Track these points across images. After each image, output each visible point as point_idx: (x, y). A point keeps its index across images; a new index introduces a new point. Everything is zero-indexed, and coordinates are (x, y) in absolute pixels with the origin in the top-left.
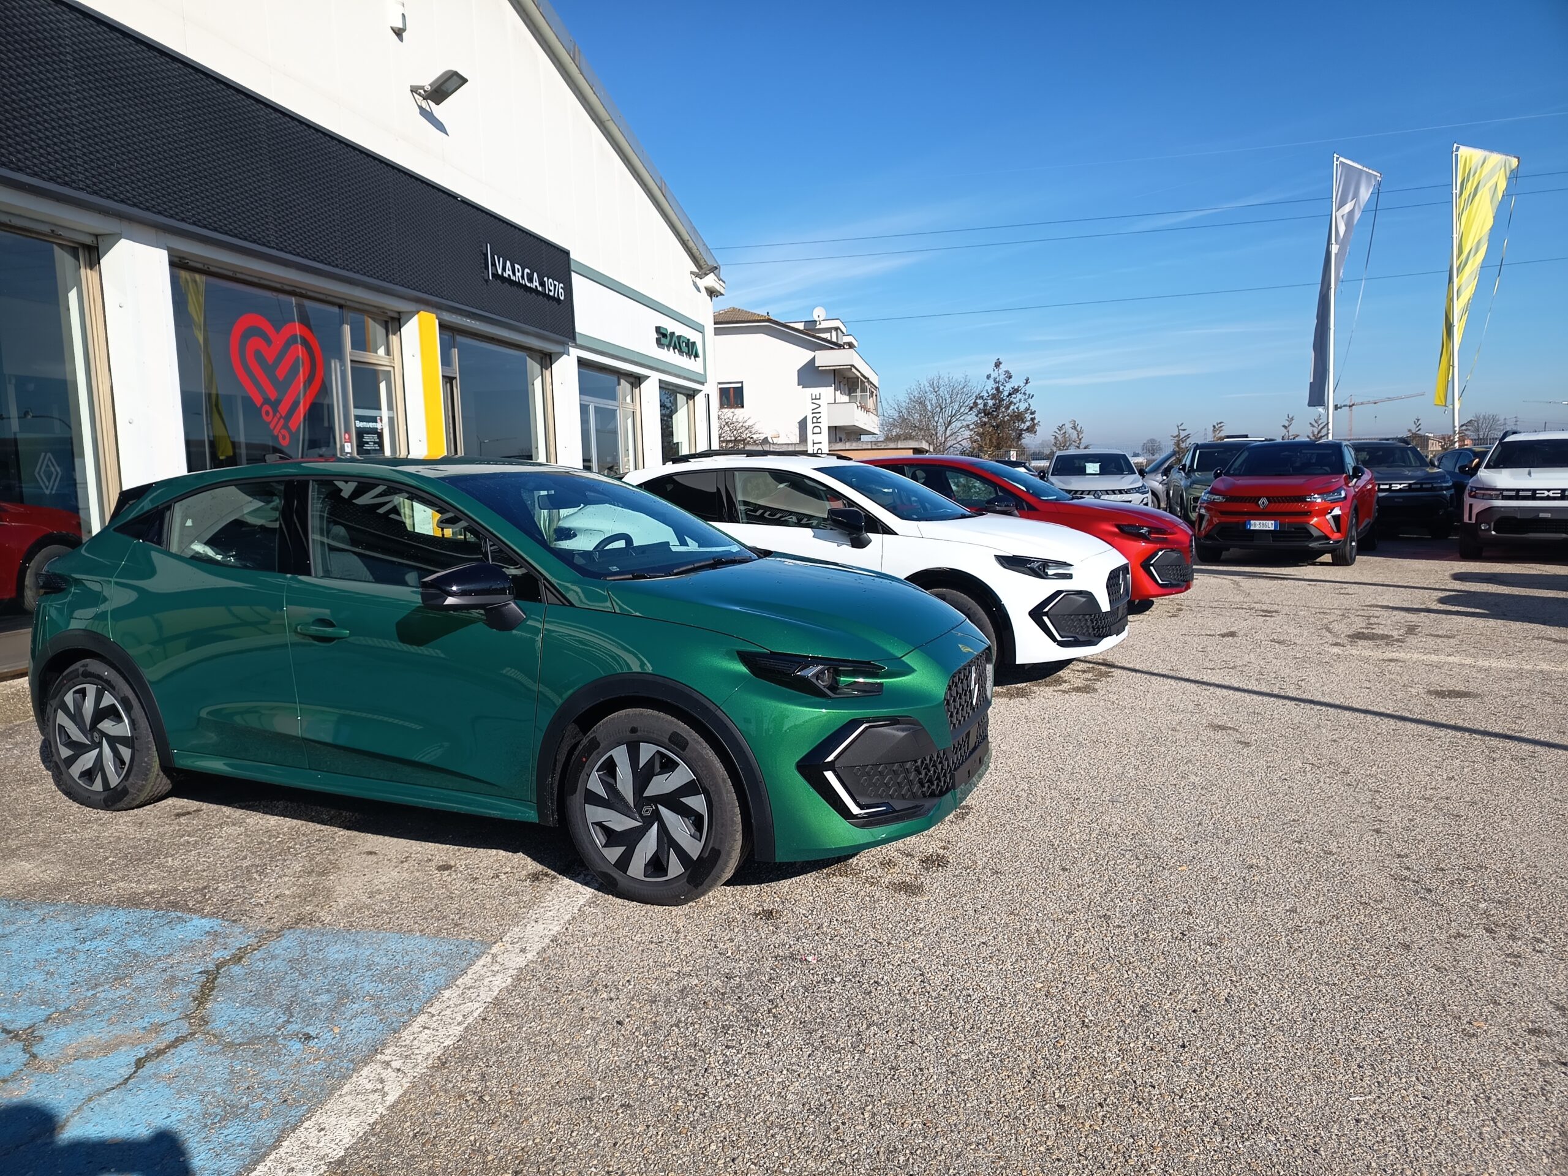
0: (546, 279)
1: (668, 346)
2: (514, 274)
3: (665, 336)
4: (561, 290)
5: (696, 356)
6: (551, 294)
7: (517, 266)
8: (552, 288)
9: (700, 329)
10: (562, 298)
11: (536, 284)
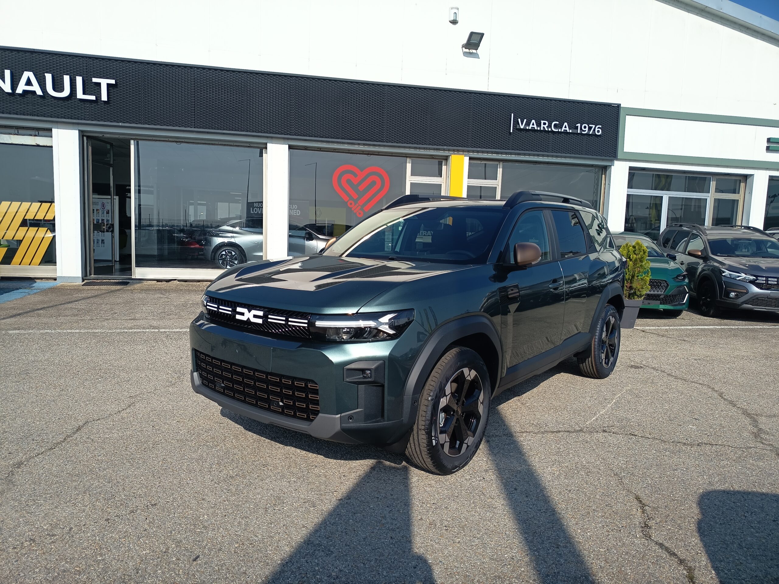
6: (585, 133)
10: (600, 134)
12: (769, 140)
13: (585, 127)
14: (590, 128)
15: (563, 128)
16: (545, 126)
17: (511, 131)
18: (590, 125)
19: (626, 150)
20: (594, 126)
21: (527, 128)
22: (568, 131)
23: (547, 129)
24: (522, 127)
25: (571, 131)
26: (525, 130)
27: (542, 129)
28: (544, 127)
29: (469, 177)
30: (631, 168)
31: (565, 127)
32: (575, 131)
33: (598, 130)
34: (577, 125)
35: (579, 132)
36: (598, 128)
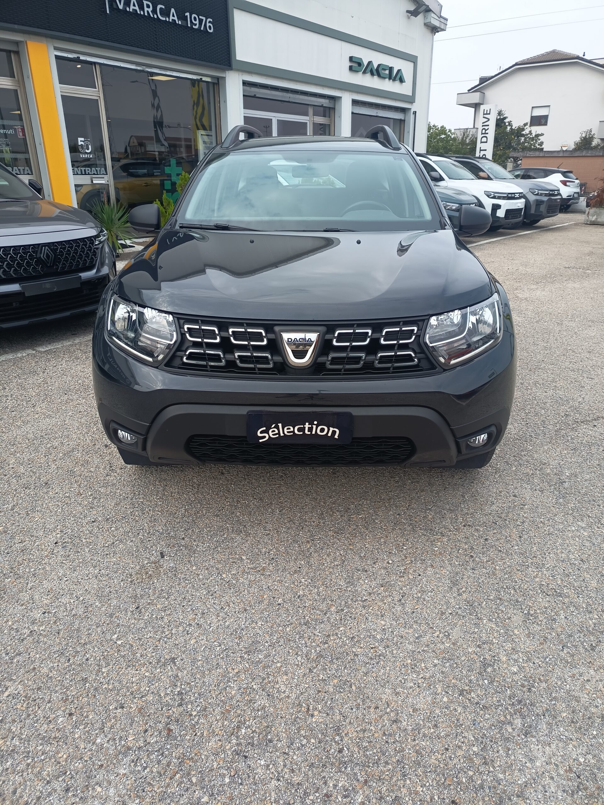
0: (187, 14)
1: (364, 72)
2: (141, 7)
3: (360, 64)
4: (208, 25)
5: (402, 80)
6: (194, 27)
7: (145, 3)
8: (197, 22)
9: (413, 59)
10: (211, 31)
11: (173, 17)
12: (351, 59)
13: (195, 20)
14: (201, 21)
15: (171, 18)
16: (150, 10)
17: (108, 12)
18: (201, 17)
19: (238, 58)
20: (204, 18)
21: (128, 9)
22: (177, 22)
23: (152, 16)
24: (121, 7)
25: (180, 23)
26: (124, 11)
27: (146, 14)
28: (148, 12)
29: (61, 82)
30: (245, 83)
31: (173, 16)
32: (185, 24)
33: (209, 24)
34: (186, 14)
35: (189, 25)
36: (210, 22)
